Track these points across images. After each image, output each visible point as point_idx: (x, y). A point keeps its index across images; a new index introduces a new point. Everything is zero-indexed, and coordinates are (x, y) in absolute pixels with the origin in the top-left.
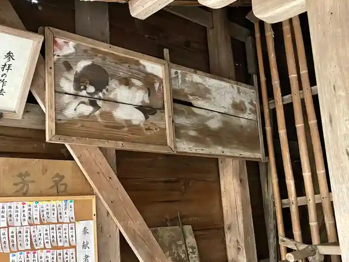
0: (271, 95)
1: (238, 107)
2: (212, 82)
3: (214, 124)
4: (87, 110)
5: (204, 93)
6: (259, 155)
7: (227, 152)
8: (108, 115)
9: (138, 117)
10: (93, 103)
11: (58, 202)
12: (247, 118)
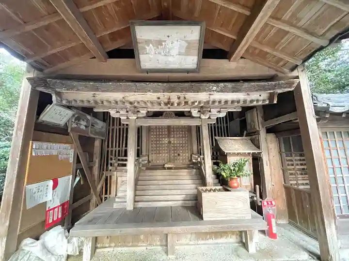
0: (109, 125)
1: (102, 127)
2: (98, 121)
3: (97, 131)
4: (76, 126)
5: (97, 124)
6: (104, 138)
7: (97, 137)
8: (79, 127)
9: (84, 128)
10: (77, 124)
11: (68, 145)
12: (104, 130)
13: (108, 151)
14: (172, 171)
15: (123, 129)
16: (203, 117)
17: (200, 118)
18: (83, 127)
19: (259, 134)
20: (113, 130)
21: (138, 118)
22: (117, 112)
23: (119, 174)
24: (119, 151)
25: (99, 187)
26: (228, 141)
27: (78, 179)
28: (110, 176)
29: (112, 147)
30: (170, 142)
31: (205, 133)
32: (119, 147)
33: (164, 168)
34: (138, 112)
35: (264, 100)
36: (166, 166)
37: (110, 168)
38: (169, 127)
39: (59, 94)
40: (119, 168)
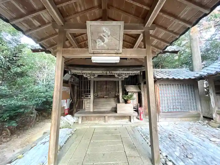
3: (76, 82)
6: (78, 85)
7: (76, 84)
13: (80, 91)
14: (108, 99)
15: (86, 81)
16: (119, 78)
17: (118, 78)
18: (72, 81)
19: (141, 84)
20: (82, 81)
21: (94, 77)
22: (86, 75)
23: (86, 100)
24: (84, 91)
25: (77, 106)
26: (129, 87)
27: (71, 101)
28: (82, 101)
29: (81, 89)
30: (106, 87)
31: (120, 83)
32: (84, 89)
33: (104, 98)
34: (95, 75)
35: (138, 73)
36: (105, 97)
37: (82, 97)
38: (106, 81)
39: (70, 71)
40: (86, 97)
